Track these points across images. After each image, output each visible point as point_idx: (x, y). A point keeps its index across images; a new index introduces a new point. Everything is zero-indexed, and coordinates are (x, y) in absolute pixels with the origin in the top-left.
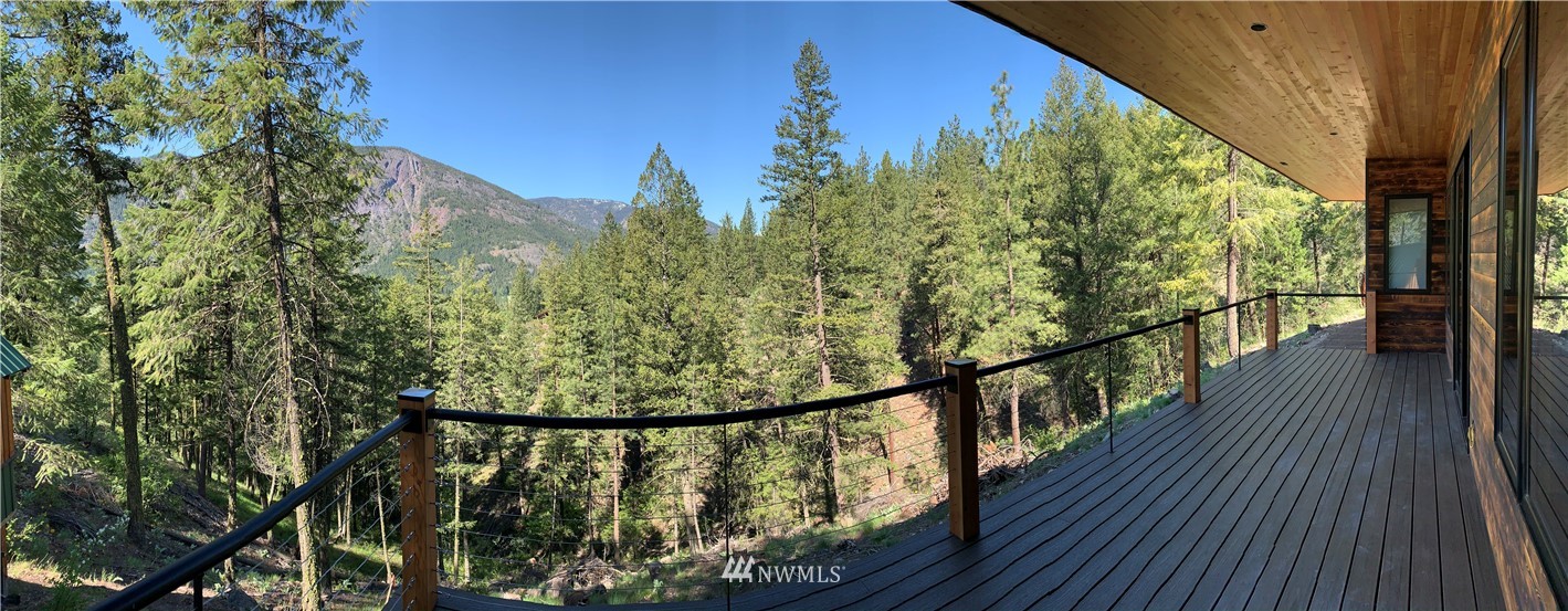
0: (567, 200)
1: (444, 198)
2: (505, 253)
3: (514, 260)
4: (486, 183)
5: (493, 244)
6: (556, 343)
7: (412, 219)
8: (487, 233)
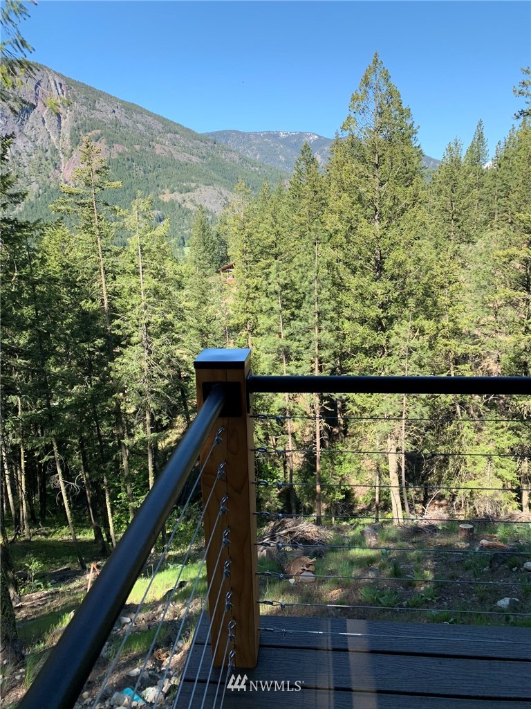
0: (249, 134)
1: (99, 132)
2: (178, 197)
3: (189, 206)
4: (150, 114)
5: (163, 187)
6: (248, 299)
7: (62, 156)
8: (155, 174)
